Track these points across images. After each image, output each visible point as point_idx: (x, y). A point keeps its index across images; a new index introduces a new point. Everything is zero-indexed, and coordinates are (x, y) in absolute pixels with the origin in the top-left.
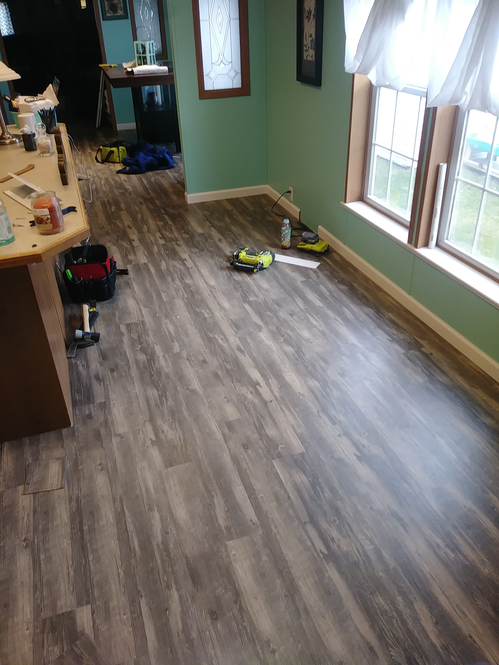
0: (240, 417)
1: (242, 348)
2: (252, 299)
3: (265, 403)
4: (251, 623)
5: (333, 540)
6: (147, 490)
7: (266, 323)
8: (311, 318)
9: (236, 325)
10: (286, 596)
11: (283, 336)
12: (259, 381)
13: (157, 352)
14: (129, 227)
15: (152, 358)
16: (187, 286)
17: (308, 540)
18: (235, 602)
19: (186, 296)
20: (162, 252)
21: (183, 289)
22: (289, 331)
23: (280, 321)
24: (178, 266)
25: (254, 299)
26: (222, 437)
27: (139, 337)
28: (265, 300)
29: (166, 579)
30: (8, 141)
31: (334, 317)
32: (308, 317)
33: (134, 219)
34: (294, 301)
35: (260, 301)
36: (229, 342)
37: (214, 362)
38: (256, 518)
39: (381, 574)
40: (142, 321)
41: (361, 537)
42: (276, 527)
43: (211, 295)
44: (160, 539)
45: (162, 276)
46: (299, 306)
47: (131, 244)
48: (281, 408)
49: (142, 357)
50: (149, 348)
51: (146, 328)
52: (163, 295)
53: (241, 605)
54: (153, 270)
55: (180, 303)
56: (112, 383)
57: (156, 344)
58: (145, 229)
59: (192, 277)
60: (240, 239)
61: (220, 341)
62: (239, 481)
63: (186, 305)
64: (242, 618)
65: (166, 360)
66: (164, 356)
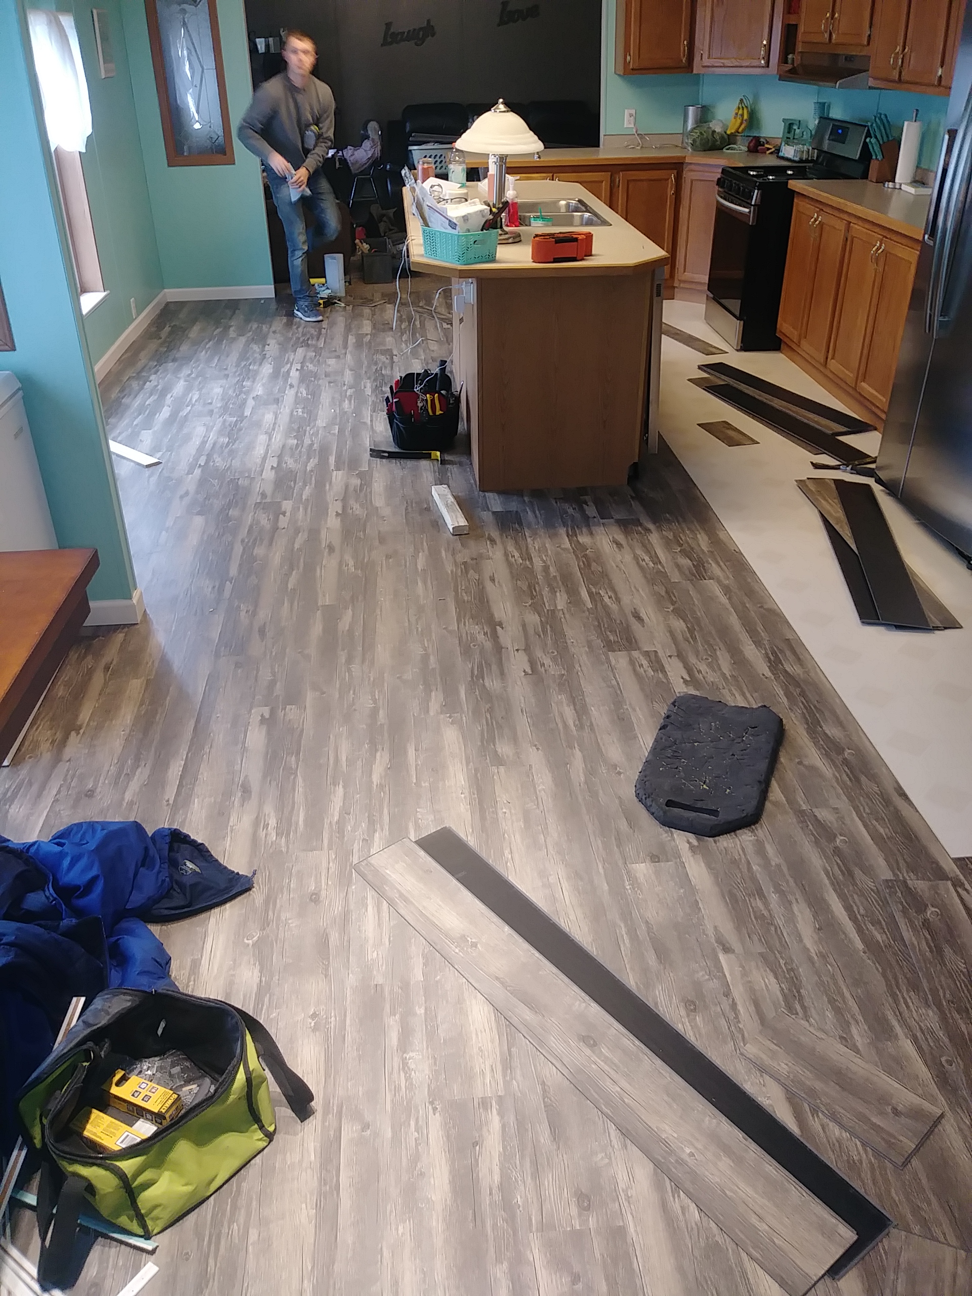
16: (299, 437)
19: (308, 428)
20: (299, 485)
21: (307, 434)
24: (290, 461)
25: (231, 419)
43: (276, 427)
45: (324, 452)
47: (344, 508)
52: (336, 431)
54: (332, 460)
55: (321, 423)
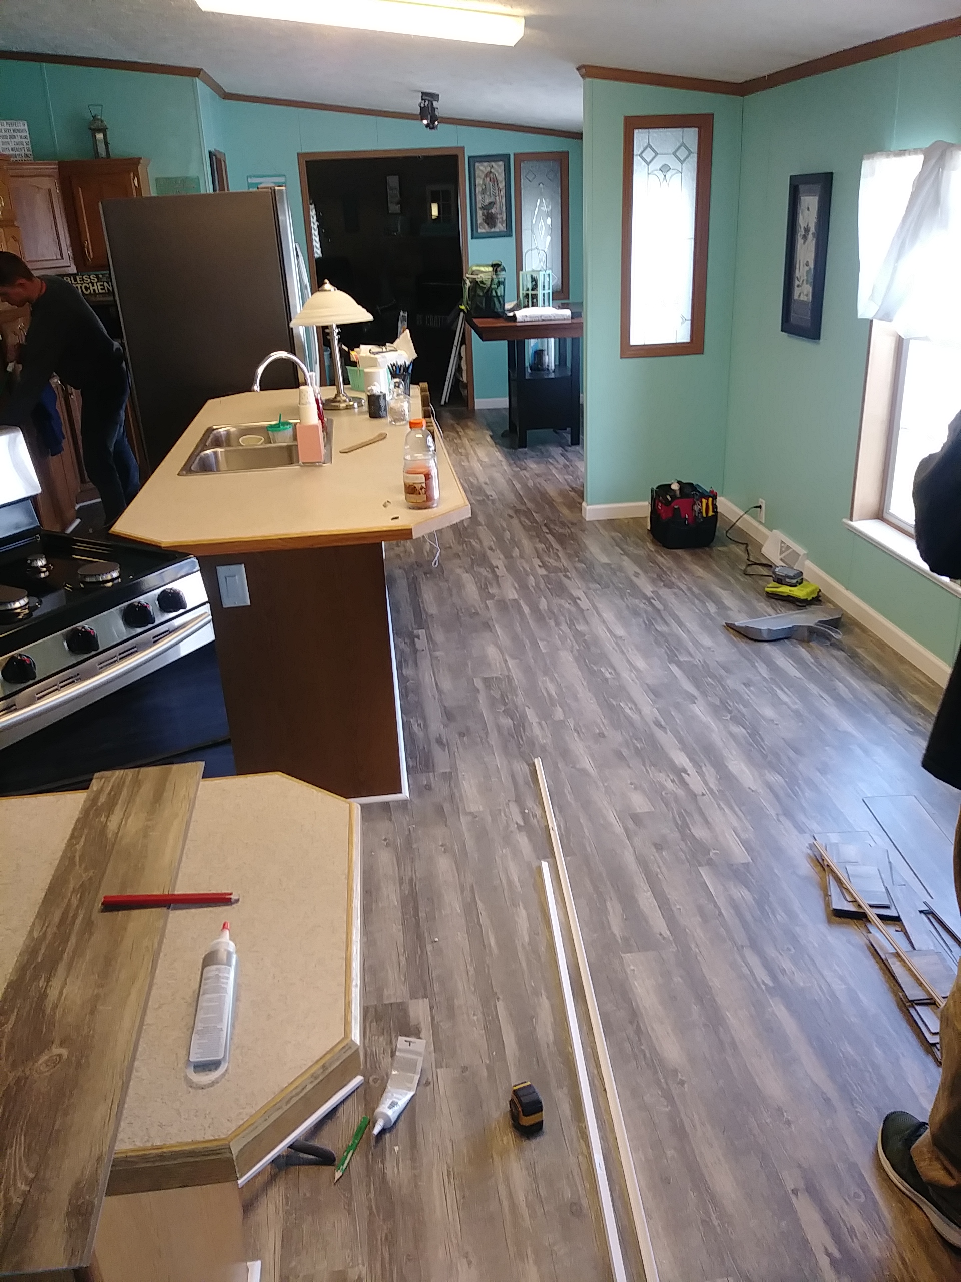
0: (653, 810)
1: (663, 723)
2: (682, 658)
3: (694, 796)
4: (652, 1048)
5: (783, 971)
6: (510, 882)
7: (704, 693)
8: (779, 691)
9: (654, 692)
10: (705, 1025)
11: (730, 712)
12: (687, 767)
13: (529, 717)
14: (491, 549)
15: (521, 724)
16: (578, 635)
17: (745, 967)
18: (631, 1023)
19: (577, 647)
20: (542, 586)
21: (572, 638)
22: (741, 707)
23: (727, 692)
24: (567, 606)
25: (686, 659)
26: (623, 831)
27: (502, 695)
28: (705, 661)
29: (533, 984)
30: (343, 405)
31: (818, 692)
32: (773, 689)
33: (499, 539)
34: (754, 666)
35: (696, 662)
36: (643, 713)
37: (616, 737)
38: (668, 933)
39: (853, 1019)
40: (508, 676)
41: (827, 973)
42: (697, 946)
43: (616, 648)
44: (527, 940)
45: (539, 617)
46: (760, 674)
47: (493, 572)
48: (719, 805)
49: (506, 722)
50: (517, 710)
51: (513, 685)
52: (541, 644)
53: (638, 1026)
54: (526, 610)
55: (566, 657)
56: (461, 750)
57: (528, 706)
58: (516, 552)
59: (587, 623)
60: (670, 574)
61: (628, 711)
62: (646, 887)
63: (577, 660)
64: (640, 1040)
65: (542, 728)
66: (540, 723)
